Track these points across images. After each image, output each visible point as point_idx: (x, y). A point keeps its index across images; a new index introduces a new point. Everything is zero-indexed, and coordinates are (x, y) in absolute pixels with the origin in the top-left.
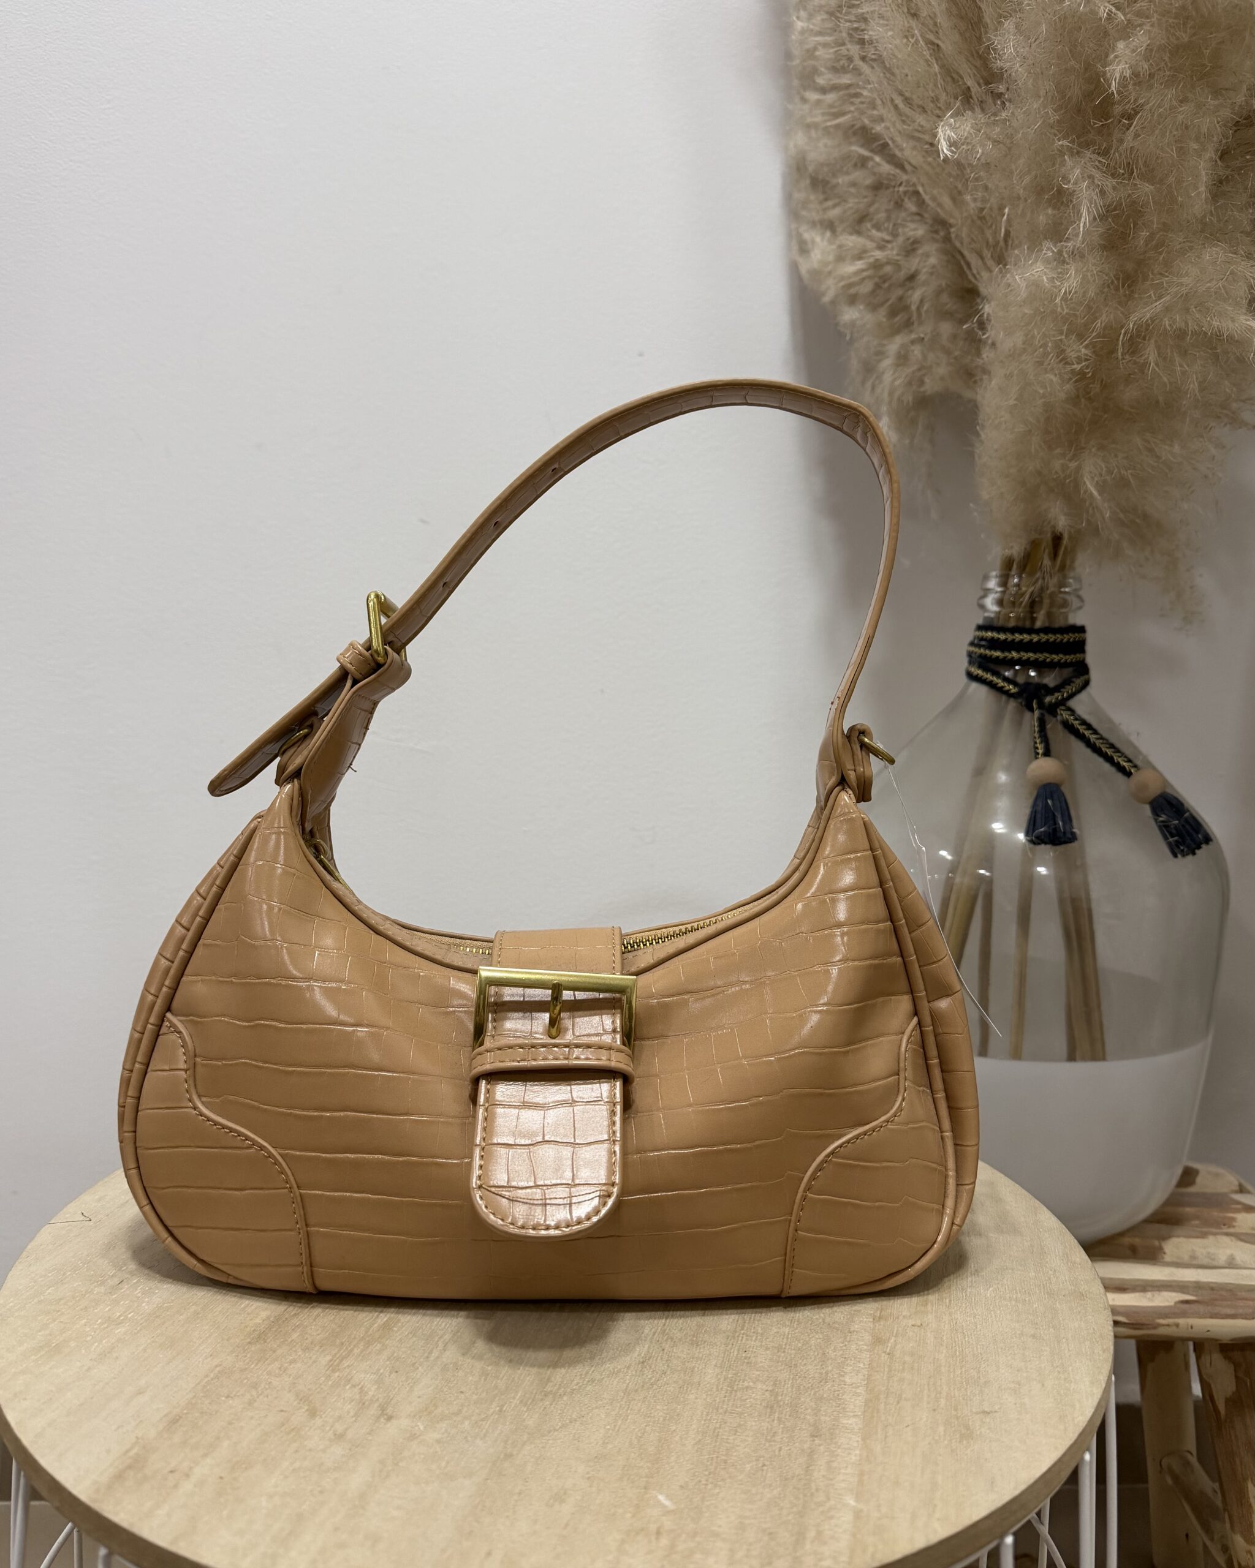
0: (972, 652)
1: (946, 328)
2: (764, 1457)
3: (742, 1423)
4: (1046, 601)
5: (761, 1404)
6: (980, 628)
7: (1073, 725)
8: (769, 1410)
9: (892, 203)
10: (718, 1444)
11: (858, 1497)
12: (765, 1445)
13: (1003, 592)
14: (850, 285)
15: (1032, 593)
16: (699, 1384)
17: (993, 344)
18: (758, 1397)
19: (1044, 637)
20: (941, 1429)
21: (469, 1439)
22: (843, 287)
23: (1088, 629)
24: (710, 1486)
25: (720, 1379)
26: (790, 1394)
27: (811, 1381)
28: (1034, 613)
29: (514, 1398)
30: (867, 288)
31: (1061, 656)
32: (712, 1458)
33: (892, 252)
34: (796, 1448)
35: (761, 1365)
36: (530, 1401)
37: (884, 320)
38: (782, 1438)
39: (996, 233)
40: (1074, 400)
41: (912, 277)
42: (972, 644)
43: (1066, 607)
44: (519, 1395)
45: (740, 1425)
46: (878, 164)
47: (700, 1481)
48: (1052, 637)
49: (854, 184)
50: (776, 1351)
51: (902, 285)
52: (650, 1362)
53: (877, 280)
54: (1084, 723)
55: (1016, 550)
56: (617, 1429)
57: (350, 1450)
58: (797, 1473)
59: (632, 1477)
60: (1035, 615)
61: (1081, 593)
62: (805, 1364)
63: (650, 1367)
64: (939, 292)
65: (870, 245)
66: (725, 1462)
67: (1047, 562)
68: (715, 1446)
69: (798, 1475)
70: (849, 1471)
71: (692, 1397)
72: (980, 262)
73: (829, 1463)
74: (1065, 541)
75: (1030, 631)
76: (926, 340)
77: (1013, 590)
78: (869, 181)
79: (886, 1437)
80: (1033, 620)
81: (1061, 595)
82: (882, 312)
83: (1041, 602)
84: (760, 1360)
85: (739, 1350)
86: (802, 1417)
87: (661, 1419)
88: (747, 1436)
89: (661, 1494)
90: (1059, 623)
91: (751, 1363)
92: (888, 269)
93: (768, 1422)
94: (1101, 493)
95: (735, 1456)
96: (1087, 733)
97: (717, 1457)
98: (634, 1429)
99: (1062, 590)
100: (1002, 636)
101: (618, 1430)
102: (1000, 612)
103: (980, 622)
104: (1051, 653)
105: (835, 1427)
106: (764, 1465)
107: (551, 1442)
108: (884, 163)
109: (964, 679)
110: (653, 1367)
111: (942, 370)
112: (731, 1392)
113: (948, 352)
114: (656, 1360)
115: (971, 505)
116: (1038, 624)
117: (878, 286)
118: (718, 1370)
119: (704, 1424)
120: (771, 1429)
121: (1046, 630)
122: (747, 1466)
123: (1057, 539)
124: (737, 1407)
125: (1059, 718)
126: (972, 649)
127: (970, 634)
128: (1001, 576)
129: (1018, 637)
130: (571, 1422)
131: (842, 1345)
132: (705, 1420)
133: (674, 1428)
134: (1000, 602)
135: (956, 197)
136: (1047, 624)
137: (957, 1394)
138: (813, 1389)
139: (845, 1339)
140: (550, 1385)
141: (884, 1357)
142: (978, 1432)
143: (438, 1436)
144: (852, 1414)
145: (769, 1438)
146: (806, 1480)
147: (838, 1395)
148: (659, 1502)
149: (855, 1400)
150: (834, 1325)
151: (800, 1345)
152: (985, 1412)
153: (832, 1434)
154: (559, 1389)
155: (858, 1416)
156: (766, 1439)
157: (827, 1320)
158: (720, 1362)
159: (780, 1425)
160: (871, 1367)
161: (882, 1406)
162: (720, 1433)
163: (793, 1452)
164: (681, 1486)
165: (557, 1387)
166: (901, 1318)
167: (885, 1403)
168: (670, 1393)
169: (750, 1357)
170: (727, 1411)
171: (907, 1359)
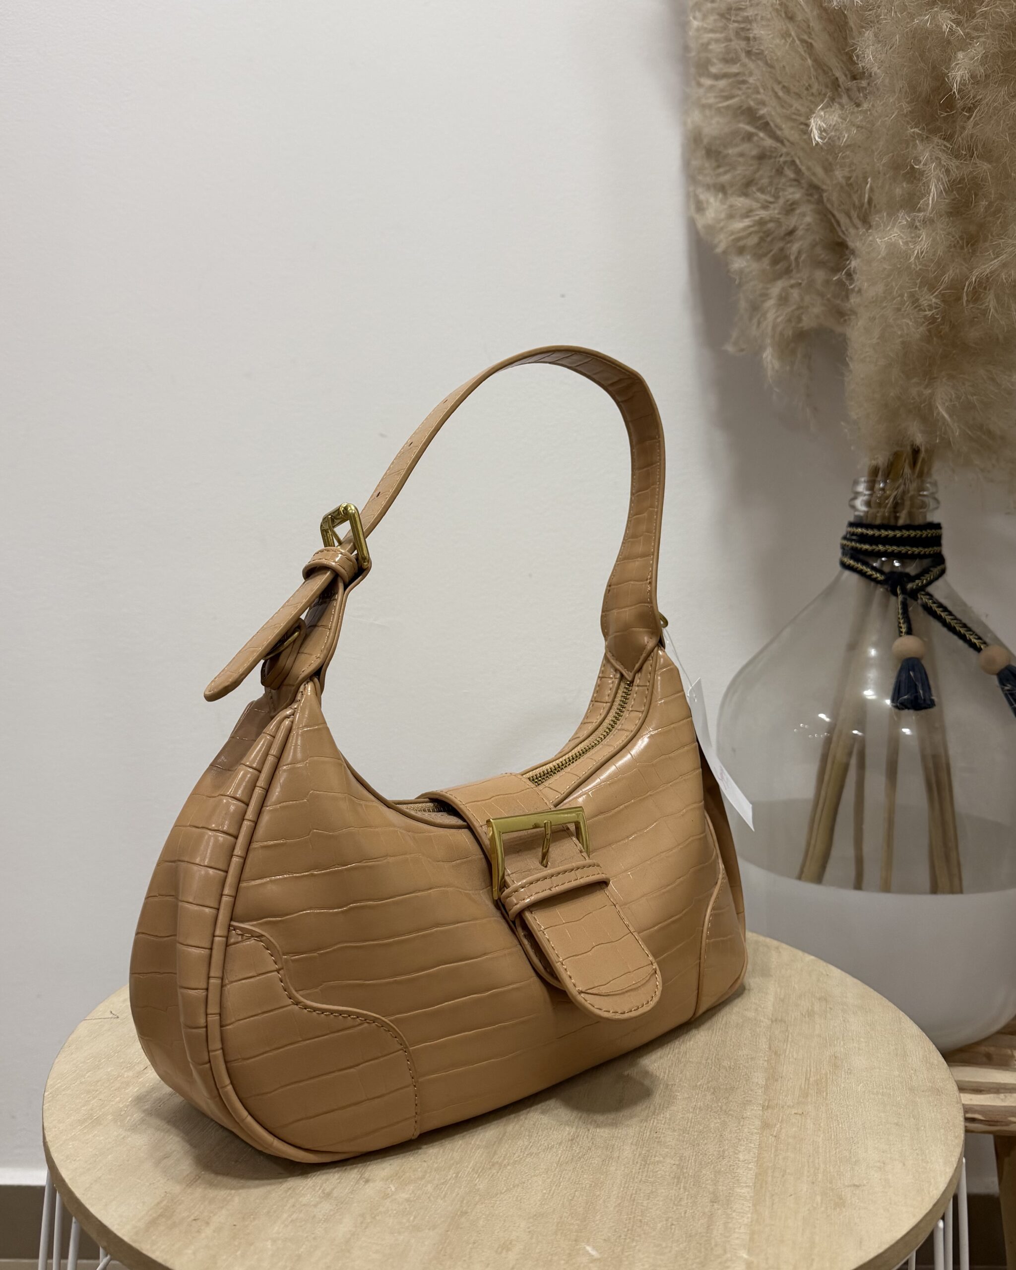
0: (845, 545)
1: (820, 275)
2: (672, 1218)
3: (654, 1190)
4: (908, 503)
5: (669, 1176)
6: (851, 525)
7: (931, 607)
8: (676, 1180)
9: (774, 170)
10: (634, 1207)
11: (749, 1252)
12: (673, 1208)
13: (871, 495)
14: (739, 239)
15: (895, 498)
16: (618, 1158)
17: (860, 291)
18: (667, 1170)
19: (906, 533)
20: (819, 1198)
22: (733, 240)
23: (944, 525)
24: (628, 1240)
25: (635, 1154)
26: (694, 1168)
27: (710, 1157)
28: (897, 512)
29: (467, 1167)
30: (753, 240)
31: (921, 549)
32: (630, 1217)
33: (774, 212)
34: (698, 1211)
35: (669, 1143)
36: (481, 1169)
37: (768, 268)
38: (687, 1203)
39: (861, 197)
40: (928, 338)
41: (791, 233)
42: (845, 538)
43: (925, 508)
44: (471, 1165)
45: (652, 1192)
46: (762, 139)
47: (620, 1236)
48: (912, 533)
49: (741, 155)
50: (682, 1133)
51: (783, 238)
52: (578, 1140)
53: (761, 234)
54: (941, 605)
55: (881, 460)
56: (551, 1193)
58: (699, 1231)
59: (565, 1232)
60: (898, 515)
61: (936, 496)
62: (706, 1144)
63: (578, 1144)
64: (814, 245)
65: (755, 205)
66: (641, 1221)
67: (907, 470)
68: (632, 1208)
69: (700, 1233)
70: (742, 1230)
71: (613, 1169)
72: (848, 221)
73: (726, 1224)
74: (922, 455)
75: (894, 528)
76: (803, 285)
77: (879, 493)
78: (754, 152)
79: (773, 1204)
80: (897, 518)
81: (920, 498)
82: (766, 261)
83: (903, 504)
84: (668, 1140)
85: (650, 1132)
86: (703, 1186)
87: (588, 1186)
88: (658, 1201)
89: (589, 1245)
90: (919, 521)
91: (661, 1142)
92: (771, 225)
93: (676, 1190)
94: (950, 416)
95: (649, 1217)
96: (943, 614)
97: (634, 1217)
98: (566, 1193)
99: (921, 493)
100: (870, 532)
101: (553, 1195)
102: (868, 512)
103: (852, 519)
104: (912, 546)
105: (731, 1195)
106: (672, 1224)
107: (498, 1202)
108: (767, 138)
109: (839, 568)
110: (580, 1143)
111: (817, 310)
112: (645, 1165)
113: (822, 295)
114: (583, 1138)
115: (842, 423)
116: (901, 522)
117: (762, 239)
118: (634, 1147)
119: (623, 1191)
120: (678, 1195)
121: (907, 527)
122: (659, 1225)
123: (916, 452)
124: (649, 1178)
125: (919, 601)
126: (845, 542)
127: (843, 530)
128: (868, 482)
129: (884, 533)
130: (514, 1187)
131: (736, 1128)
132: (623, 1188)
133: (598, 1193)
134: (868, 504)
135: (828, 169)
136: (908, 522)
137: (832, 1171)
138: (713, 1163)
139: (739, 1123)
140: (496, 1157)
141: (772, 1139)
142: (849, 1202)
143: (406, 1196)
144: (745, 1185)
145: (676, 1202)
146: (707, 1237)
147: (733, 1169)
148: (588, 1251)
149: (748, 1173)
150: (730, 1112)
151: (701, 1128)
152: (855, 1185)
153: (728, 1200)
154: (504, 1160)
155: (748, 1186)
156: (674, 1204)
157: (724, 1108)
158: (635, 1141)
159: (685, 1192)
160: (760, 1147)
161: (770, 1179)
162: (636, 1198)
163: (696, 1214)
164: (605, 1240)
165: (502, 1158)
166: (786, 1107)
167: (772, 1176)
168: (595, 1165)
169: (660, 1137)
170: (641, 1180)
171: (790, 1140)
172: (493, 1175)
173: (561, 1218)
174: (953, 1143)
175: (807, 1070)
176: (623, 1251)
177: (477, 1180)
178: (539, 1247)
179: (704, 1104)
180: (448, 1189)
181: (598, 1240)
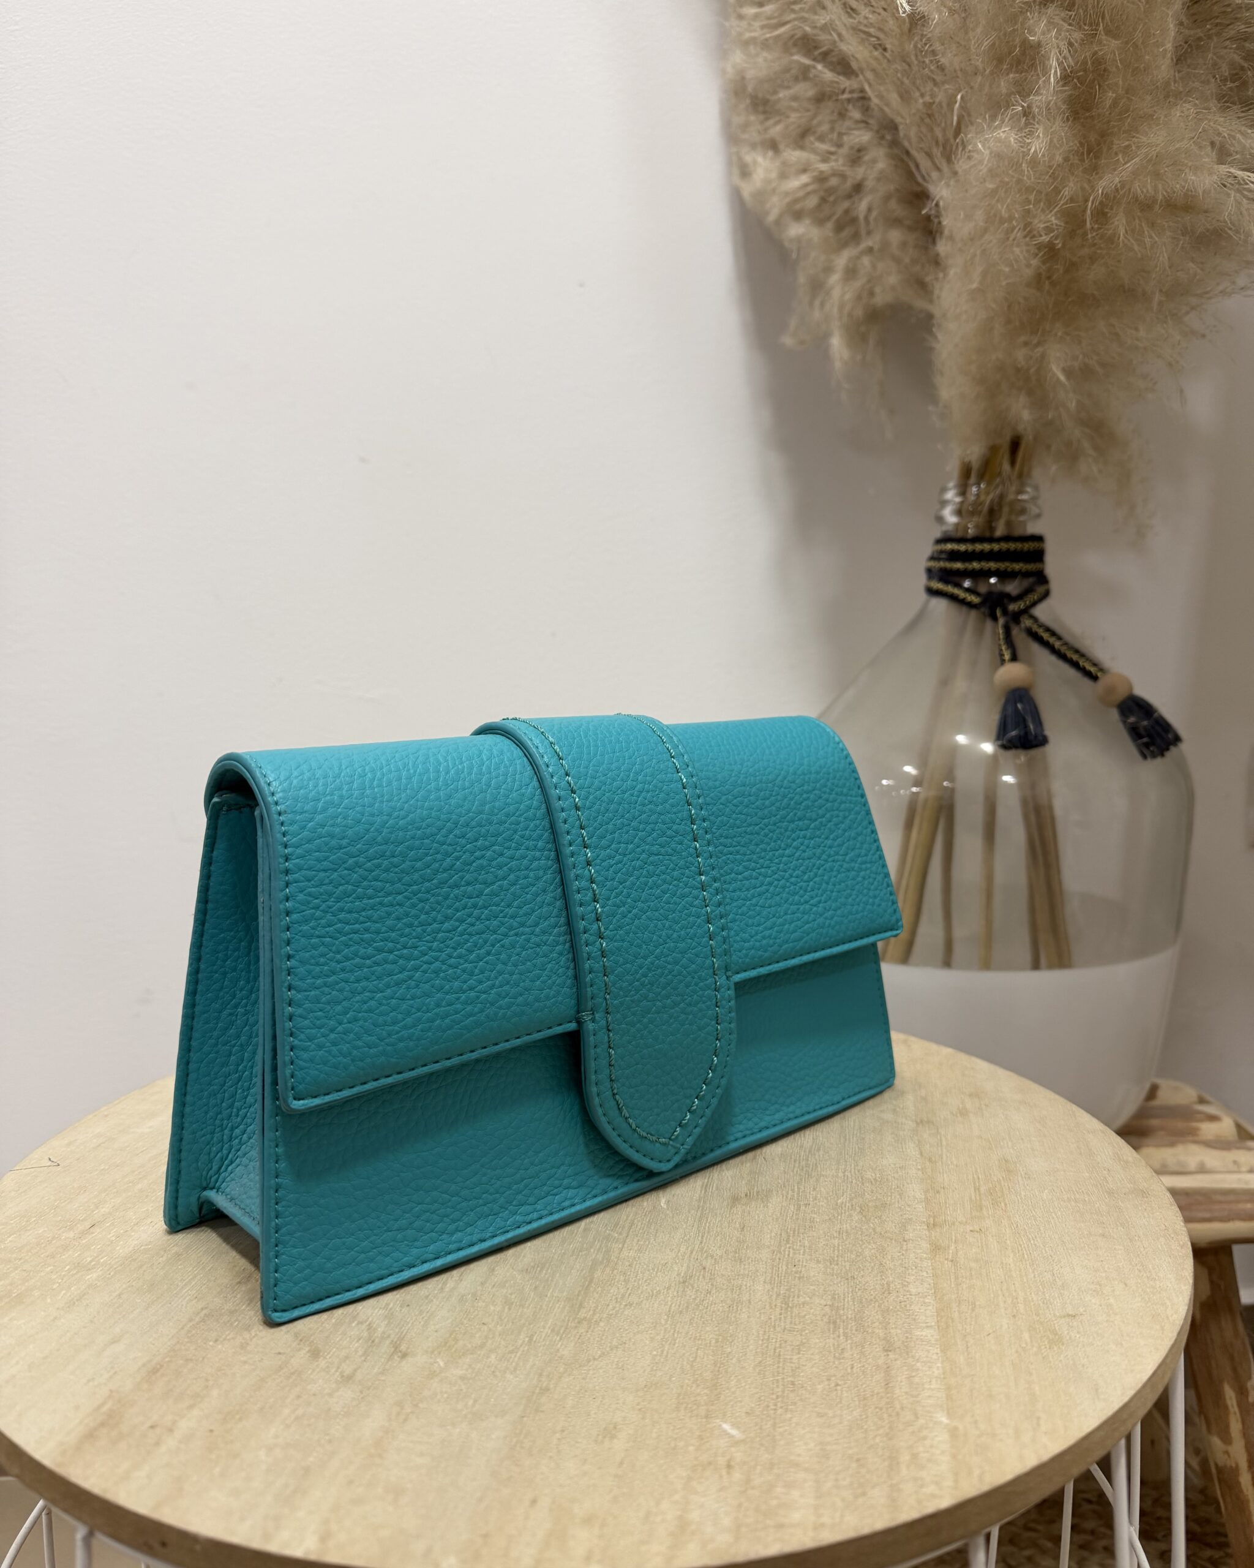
0: (932, 567)
1: (895, 236)
2: (835, 1376)
3: (804, 1341)
4: (1006, 509)
5: (822, 1320)
6: (939, 541)
7: (1037, 632)
8: (832, 1326)
9: (835, 114)
10: (781, 1365)
11: (951, 1412)
12: (834, 1363)
13: (962, 503)
14: (795, 201)
15: (992, 501)
16: (750, 1302)
17: (951, 238)
18: (818, 1313)
19: (1004, 546)
20: (1026, 1336)
21: (498, 1373)
22: (789, 203)
23: (1046, 539)
24: (779, 1411)
25: (772, 1296)
26: (853, 1308)
27: (872, 1293)
28: (994, 520)
29: (544, 1327)
30: (813, 201)
31: (1022, 565)
32: (777, 1380)
33: (837, 163)
34: (869, 1364)
35: (814, 1279)
36: (563, 1329)
37: (831, 234)
38: (852, 1355)
41: (858, 188)
42: (930, 559)
43: (1025, 515)
45: (802, 1344)
46: (820, 73)
47: (768, 1406)
48: (1012, 546)
49: (795, 98)
50: (828, 1264)
51: (848, 195)
52: (691, 1282)
53: (822, 193)
54: (1048, 630)
55: (975, 453)
56: (665, 1352)
57: (361, 1392)
58: (876, 1391)
59: (690, 1406)
60: (993, 524)
61: (1038, 502)
62: (862, 1276)
63: (693, 1288)
64: (887, 198)
65: (813, 157)
67: (1006, 466)
68: (778, 1367)
69: (878, 1394)
70: (934, 1385)
71: (744, 1316)
72: (929, 162)
73: (909, 1378)
74: (1025, 442)
75: (991, 540)
76: (875, 250)
77: (972, 498)
78: (810, 93)
79: (967, 1347)
80: (992, 529)
81: (1019, 503)
82: (829, 226)
83: (1000, 511)
84: (812, 1274)
85: (787, 1266)
86: (870, 1331)
87: (714, 1341)
88: (812, 1354)
89: (725, 1422)
90: (1018, 532)
91: (803, 1277)
92: (834, 181)
93: (834, 1339)
94: (1067, 379)
95: (803, 1377)
96: (1052, 640)
97: (783, 1379)
98: (684, 1354)
99: (1021, 497)
100: (962, 547)
101: (667, 1356)
102: (959, 522)
103: (938, 535)
104: (1012, 562)
105: (909, 1340)
106: (837, 1385)
107: (591, 1372)
108: (827, 71)
109: (923, 596)
110: (696, 1286)
111: (892, 280)
112: (786, 1309)
113: (897, 260)
114: (698, 1279)
115: (931, 408)
116: (999, 532)
117: (823, 200)
118: (768, 1287)
119: (762, 1344)
120: (838, 1345)
121: (1007, 538)
122: (819, 1387)
123: (1018, 441)
124: (795, 1324)
125: (1023, 625)
126: (931, 563)
127: (929, 549)
128: (958, 486)
129: (979, 547)
130: (612, 1349)
131: (899, 1254)
132: (763, 1340)
133: (729, 1350)
134: (959, 512)
136: (1006, 533)
137: (1035, 1299)
138: (877, 1301)
139: (901, 1248)
140: (583, 1311)
141: (948, 1265)
142: (1068, 1337)
143: (461, 1372)
144: (924, 1325)
145: (837, 1355)
146: (888, 1398)
147: (906, 1306)
148: (725, 1431)
149: (925, 1310)
150: (886, 1235)
151: (853, 1256)
152: (1069, 1315)
153: (907, 1347)
154: (594, 1314)
155: (931, 1326)
156: (834, 1357)
157: (878, 1229)
158: (769, 1278)
159: (847, 1341)
160: (935, 1275)
161: (956, 1315)
162: (782, 1353)
163: (867, 1368)
164: (747, 1413)
165: (591, 1312)
166: (957, 1224)
167: (959, 1311)
168: (718, 1313)
169: (801, 1272)
170: (785, 1328)
171: (973, 1265)
172: (580, 1336)
173: (682, 1387)
174: (1180, 1254)
175: (973, 1177)
176: (774, 1425)
177: (560, 1343)
178: (655, 1430)
179: (851, 1227)
180: (519, 1358)
181: (737, 1414)
